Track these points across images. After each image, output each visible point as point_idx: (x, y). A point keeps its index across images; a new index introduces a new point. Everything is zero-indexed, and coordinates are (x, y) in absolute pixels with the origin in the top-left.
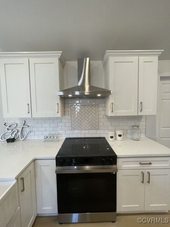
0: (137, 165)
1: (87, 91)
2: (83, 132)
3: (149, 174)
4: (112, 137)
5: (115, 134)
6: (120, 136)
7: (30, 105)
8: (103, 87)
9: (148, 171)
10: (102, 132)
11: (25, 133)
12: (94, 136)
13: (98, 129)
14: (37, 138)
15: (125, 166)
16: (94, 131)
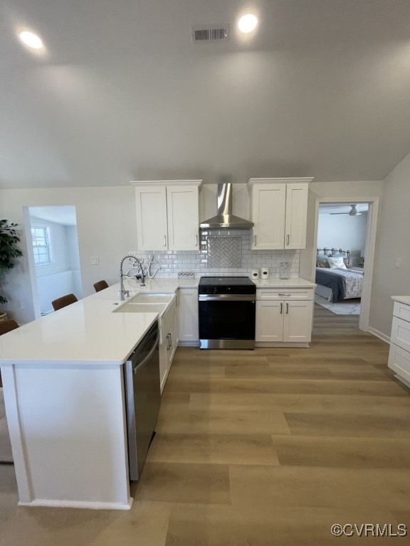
0: (277, 297)
1: (226, 223)
2: (222, 270)
3: (287, 304)
4: (255, 275)
5: (260, 272)
6: (265, 273)
7: (167, 237)
8: (247, 219)
9: (287, 302)
10: (245, 270)
11: (154, 271)
12: (236, 275)
13: (240, 267)
14: (167, 277)
15: (264, 297)
16: (235, 270)
